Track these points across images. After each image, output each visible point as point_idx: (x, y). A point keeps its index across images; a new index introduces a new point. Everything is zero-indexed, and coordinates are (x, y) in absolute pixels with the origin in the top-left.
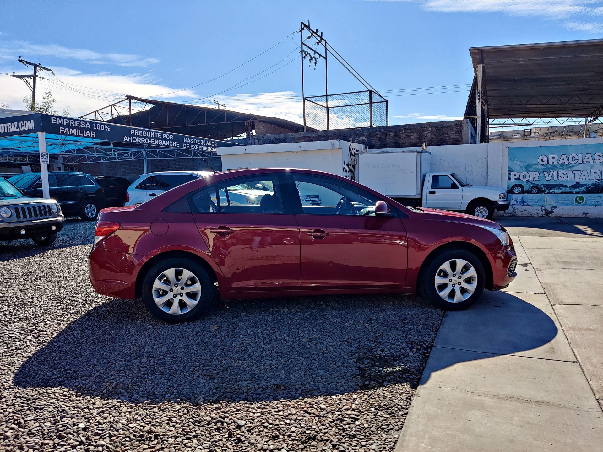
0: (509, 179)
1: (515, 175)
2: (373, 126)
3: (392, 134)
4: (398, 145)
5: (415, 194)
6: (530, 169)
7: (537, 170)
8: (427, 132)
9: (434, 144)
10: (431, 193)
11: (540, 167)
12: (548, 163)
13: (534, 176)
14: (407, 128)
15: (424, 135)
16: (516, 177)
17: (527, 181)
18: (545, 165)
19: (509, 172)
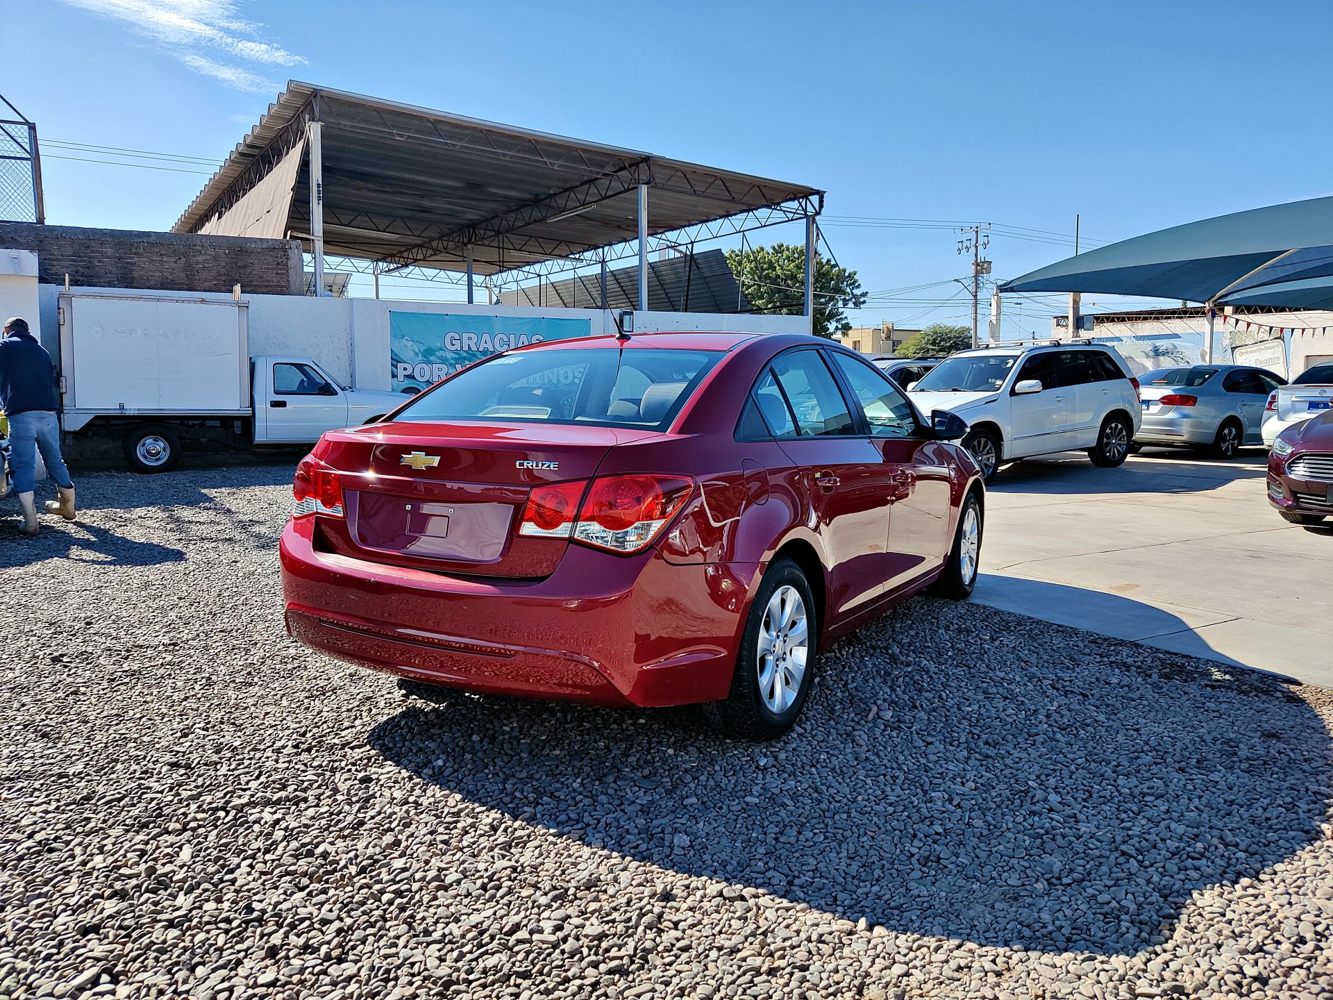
0: (394, 376)
1: (405, 369)
2: (47, 222)
3: (109, 251)
4: (128, 280)
5: (238, 408)
6: (432, 358)
7: (444, 361)
8: (204, 258)
9: (224, 289)
10: (275, 404)
11: (449, 355)
12: (462, 347)
13: (440, 373)
14: (150, 240)
15: (198, 263)
16: (407, 373)
17: (428, 381)
18: (456, 352)
19: (395, 363)
